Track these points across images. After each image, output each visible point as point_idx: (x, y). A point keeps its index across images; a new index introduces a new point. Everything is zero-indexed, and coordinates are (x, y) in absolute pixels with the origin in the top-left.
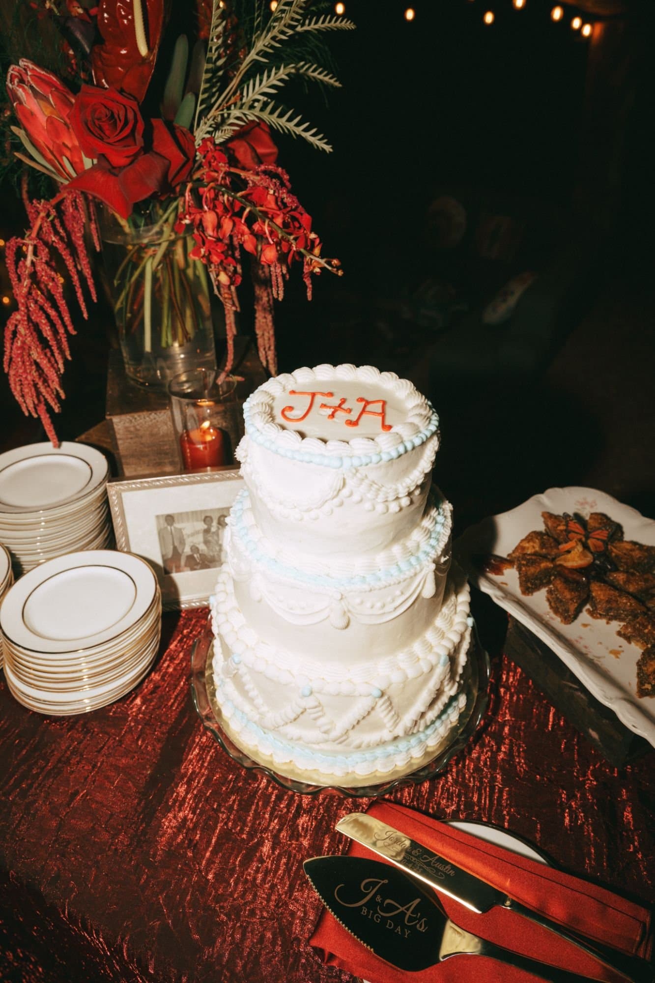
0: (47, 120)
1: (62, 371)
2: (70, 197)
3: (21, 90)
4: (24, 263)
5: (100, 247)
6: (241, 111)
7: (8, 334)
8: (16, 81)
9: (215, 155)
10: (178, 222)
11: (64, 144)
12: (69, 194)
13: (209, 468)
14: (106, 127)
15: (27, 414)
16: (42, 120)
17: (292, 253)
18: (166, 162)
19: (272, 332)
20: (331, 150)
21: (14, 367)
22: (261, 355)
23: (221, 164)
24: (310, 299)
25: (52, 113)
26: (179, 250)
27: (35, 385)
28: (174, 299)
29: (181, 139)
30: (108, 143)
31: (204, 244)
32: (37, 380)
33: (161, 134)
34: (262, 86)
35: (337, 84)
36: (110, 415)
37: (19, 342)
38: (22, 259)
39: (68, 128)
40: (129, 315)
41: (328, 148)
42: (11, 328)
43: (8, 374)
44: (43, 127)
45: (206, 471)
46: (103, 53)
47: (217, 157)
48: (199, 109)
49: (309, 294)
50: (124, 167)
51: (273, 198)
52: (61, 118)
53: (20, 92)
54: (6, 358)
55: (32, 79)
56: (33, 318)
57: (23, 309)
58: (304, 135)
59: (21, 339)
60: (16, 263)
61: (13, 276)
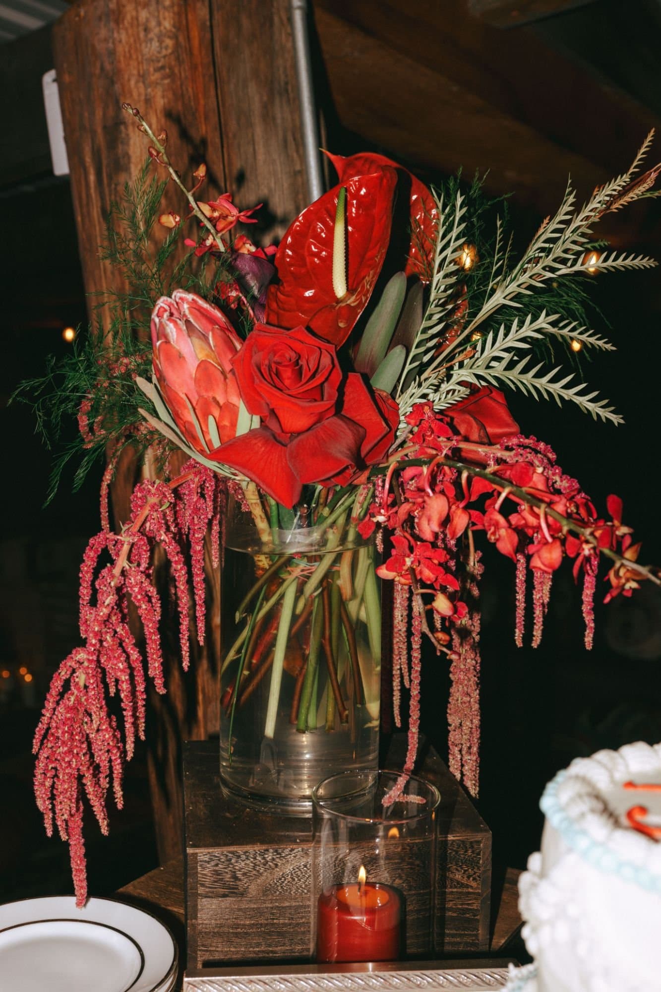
0: (199, 366)
1: (130, 756)
2: (197, 479)
3: (171, 325)
4: (110, 571)
5: (220, 561)
6: (472, 371)
7: (56, 685)
8: (166, 315)
9: (433, 426)
10: (367, 519)
11: (214, 399)
12: (196, 476)
13: (370, 965)
14: (287, 374)
15: (49, 833)
16: (192, 366)
17: (580, 559)
18: (361, 430)
19: (476, 722)
20: (622, 421)
21: (49, 745)
22: (452, 762)
23: (442, 439)
24: (589, 647)
25: (207, 356)
26: (344, 569)
27: (80, 777)
28: (328, 648)
29: (380, 404)
30: (289, 395)
31: (412, 552)
32: (84, 769)
33: (355, 392)
34: (507, 339)
35: (609, 347)
36: (194, 846)
37: (72, 699)
38: (109, 565)
39: (225, 378)
40: (246, 673)
41: (616, 419)
42: (64, 673)
43: (36, 757)
44: (191, 375)
45: (365, 970)
46: (279, 294)
47: (435, 429)
48: (408, 367)
49: (588, 639)
50: (299, 433)
51: (543, 478)
52: (219, 365)
53: (171, 329)
54: (41, 727)
55: (191, 312)
56: (102, 661)
57: (94, 641)
58: (578, 400)
59: (76, 692)
60: (96, 573)
61: (85, 592)
